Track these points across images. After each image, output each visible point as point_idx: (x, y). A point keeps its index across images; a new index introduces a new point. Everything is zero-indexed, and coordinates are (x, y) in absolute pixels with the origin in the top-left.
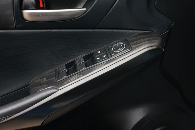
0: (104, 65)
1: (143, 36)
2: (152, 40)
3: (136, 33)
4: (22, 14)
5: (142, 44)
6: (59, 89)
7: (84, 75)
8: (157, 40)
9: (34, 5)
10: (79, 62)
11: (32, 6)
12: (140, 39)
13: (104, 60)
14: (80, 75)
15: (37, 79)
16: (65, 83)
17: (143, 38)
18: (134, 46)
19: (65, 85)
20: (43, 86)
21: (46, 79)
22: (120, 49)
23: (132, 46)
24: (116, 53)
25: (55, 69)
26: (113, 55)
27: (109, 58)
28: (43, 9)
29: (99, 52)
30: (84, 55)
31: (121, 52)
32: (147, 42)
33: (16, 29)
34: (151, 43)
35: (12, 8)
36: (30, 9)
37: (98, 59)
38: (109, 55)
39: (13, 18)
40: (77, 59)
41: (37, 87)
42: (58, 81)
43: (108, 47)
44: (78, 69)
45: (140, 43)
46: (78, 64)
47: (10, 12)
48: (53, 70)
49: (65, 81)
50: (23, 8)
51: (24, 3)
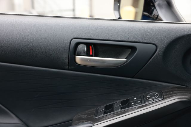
0: (137, 109)
1: (177, 89)
2: (184, 93)
3: (171, 86)
4: (75, 58)
5: (173, 95)
6: (95, 124)
7: (117, 116)
8: (189, 93)
9: (85, 52)
10: (116, 105)
11: (83, 53)
12: (173, 91)
13: (137, 105)
14: (114, 115)
15: (79, 115)
16: (101, 120)
17: (176, 91)
18: (166, 96)
19: (100, 121)
20: (83, 120)
21: (86, 115)
22: (153, 98)
23: (164, 96)
24: (149, 101)
25: (96, 109)
26: (147, 102)
27: (142, 104)
28: (92, 56)
29: (135, 98)
30: (122, 100)
31: (153, 100)
32: (179, 94)
33: (69, 69)
34: (182, 95)
35: (68, 53)
36: (82, 55)
37: (133, 103)
38: (143, 102)
39: (67, 61)
40: (115, 103)
41: (78, 121)
42: (95, 118)
43: (144, 96)
44: (114, 110)
45: (172, 94)
46: (115, 107)
47: (66, 55)
48: (94, 109)
49: (101, 118)
50: (76, 54)
51: (77, 50)
